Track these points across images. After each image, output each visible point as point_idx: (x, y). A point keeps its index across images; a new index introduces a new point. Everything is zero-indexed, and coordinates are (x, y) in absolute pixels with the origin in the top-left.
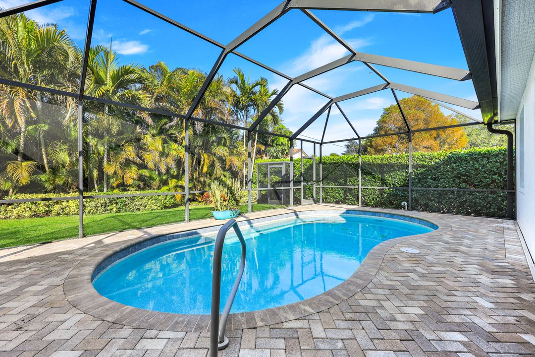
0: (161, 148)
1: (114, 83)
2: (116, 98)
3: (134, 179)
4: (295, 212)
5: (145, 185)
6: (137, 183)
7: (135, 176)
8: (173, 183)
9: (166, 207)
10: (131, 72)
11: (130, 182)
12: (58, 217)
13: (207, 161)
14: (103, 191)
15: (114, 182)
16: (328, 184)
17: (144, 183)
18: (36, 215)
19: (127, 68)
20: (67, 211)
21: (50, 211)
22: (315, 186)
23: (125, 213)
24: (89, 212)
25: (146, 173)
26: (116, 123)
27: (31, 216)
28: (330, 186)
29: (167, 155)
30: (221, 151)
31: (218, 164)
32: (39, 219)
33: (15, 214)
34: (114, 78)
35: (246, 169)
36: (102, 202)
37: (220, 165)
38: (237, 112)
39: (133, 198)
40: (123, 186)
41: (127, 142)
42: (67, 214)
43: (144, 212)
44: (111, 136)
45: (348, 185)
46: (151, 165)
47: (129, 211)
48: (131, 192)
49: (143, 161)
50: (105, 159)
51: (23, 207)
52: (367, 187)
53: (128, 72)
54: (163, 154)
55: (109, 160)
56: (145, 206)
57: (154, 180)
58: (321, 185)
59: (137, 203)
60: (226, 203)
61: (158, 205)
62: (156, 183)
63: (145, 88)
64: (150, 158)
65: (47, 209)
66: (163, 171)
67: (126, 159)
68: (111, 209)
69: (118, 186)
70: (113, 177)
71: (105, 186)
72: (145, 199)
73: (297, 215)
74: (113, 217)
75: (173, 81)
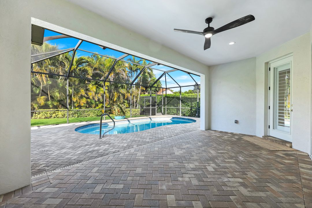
0: (95, 90)
1: (76, 63)
2: (77, 70)
3: (84, 103)
4: (150, 118)
5: (89, 106)
6: (86, 105)
7: (85, 102)
8: (100, 105)
9: (98, 116)
10: (83, 59)
11: (83, 105)
12: (54, 119)
13: (116, 96)
14: (72, 108)
15: (76, 105)
16: (171, 106)
17: (89, 105)
18: (46, 118)
19: (82, 58)
20: (58, 116)
21: (51, 116)
22: (163, 107)
23: (81, 118)
24: (66, 117)
25: (89, 100)
26: (77, 80)
27: (45, 118)
28: (171, 107)
29: (98, 93)
30: (123, 91)
31: (121, 97)
32: (47, 119)
33: (39, 117)
34: (77, 62)
35: (136, 99)
36: (71, 113)
37: (123, 97)
38: (132, 72)
39: (84, 112)
40: (80, 107)
41: (81, 88)
42: (58, 118)
43: (89, 117)
44: (75, 85)
45: (178, 107)
46: (91, 97)
47: (82, 117)
48: (83, 109)
49: (88, 96)
50: (73, 95)
51: (41, 114)
52: (185, 108)
53: (82, 59)
54: (96, 93)
55: (74, 96)
56: (89, 115)
57: (93, 104)
58: (166, 107)
59: (86, 114)
60: (119, 113)
61: (95, 115)
62: (94, 105)
63: (89, 65)
64: (91, 94)
65: (50, 115)
66: (97, 100)
67: (81, 95)
68: (75, 116)
69: (78, 106)
70: (76, 103)
71: (73, 106)
72: (89, 112)
73: (151, 119)
74: (76, 119)
75: (101, 62)
